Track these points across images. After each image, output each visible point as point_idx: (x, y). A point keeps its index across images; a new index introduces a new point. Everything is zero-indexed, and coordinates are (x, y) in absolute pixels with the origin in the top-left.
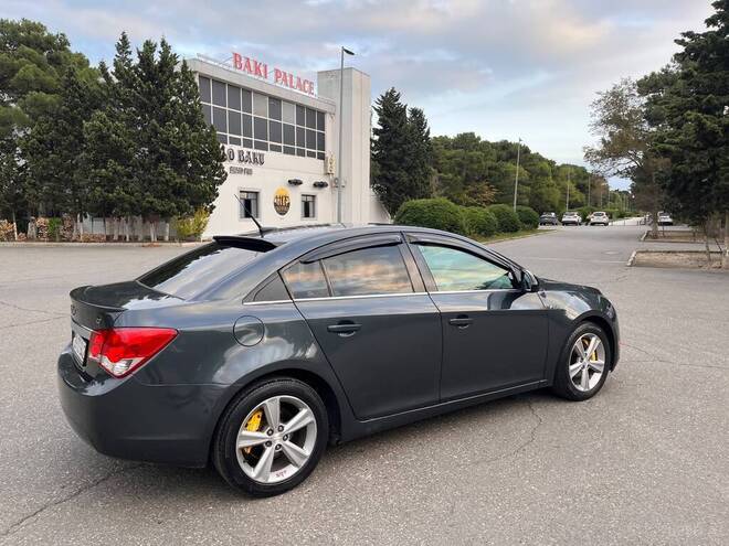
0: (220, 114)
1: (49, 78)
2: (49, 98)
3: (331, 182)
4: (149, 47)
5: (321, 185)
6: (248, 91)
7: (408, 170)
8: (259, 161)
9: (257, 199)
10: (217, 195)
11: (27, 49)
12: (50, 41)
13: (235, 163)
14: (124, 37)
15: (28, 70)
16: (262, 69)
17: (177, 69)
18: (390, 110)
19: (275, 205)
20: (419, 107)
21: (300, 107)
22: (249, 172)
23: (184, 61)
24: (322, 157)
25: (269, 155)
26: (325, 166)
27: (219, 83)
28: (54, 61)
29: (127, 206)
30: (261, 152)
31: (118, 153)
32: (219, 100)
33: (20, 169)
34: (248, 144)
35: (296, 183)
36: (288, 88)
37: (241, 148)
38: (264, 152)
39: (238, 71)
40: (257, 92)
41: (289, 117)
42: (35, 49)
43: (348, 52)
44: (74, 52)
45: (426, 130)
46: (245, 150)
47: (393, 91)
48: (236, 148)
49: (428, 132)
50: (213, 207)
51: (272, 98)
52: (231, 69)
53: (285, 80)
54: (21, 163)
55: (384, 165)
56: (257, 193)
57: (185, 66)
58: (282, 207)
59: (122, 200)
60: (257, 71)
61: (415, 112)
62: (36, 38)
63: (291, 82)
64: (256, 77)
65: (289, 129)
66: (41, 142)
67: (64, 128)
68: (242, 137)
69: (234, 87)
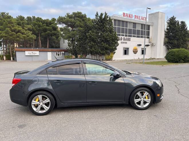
0: (119, 29)
1: (82, 24)
2: (81, 29)
3: (151, 44)
4: (102, 14)
5: (148, 45)
6: (127, 22)
7: (177, 40)
8: (129, 40)
9: (128, 50)
10: (117, 49)
11: (78, 18)
12: (82, 16)
13: (123, 41)
14: (97, 13)
15: (78, 23)
16: (131, 16)
17: (108, 19)
18: (172, 22)
19: (133, 51)
20: (183, 21)
21: (142, 25)
22: (126, 43)
23: (110, 17)
24: (148, 38)
25: (132, 38)
26: (149, 40)
27: (119, 21)
28: (83, 20)
29: (95, 52)
30: (130, 37)
31: (93, 40)
32: (119, 25)
33: (76, 44)
34: (126, 36)
35: (140, 45)
36: (139, 20)
37: (124, 37)
38: (131, 37)
39: (124, 17)
40: (129, 22)
41: (138, 28)
42: (79, 18)
43: (149, 9)
44: (87, 18)
45: (186, 27)
46: (125, 37)
47: (173, 17)
48: (123, 37)
49: (187, 28)
50: (115, 52)
51: (134, 23)
52: (122, 17)
53: (138, 18)
54: (76, 43)
55: (169, 39)
56: (128, 48)
57: (110, 18)
58: (135, 52)
59: (93, 51)
60: (130, 16)
61: (182, 22)
62: (80, 15)
63: (139, 18)
64: (130, 18)
65: (138, 31)
66: (79, 38)
67: (84, 35)
68: (125, 34)
69: (123, 22)
